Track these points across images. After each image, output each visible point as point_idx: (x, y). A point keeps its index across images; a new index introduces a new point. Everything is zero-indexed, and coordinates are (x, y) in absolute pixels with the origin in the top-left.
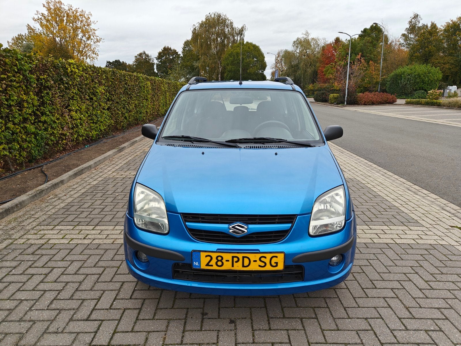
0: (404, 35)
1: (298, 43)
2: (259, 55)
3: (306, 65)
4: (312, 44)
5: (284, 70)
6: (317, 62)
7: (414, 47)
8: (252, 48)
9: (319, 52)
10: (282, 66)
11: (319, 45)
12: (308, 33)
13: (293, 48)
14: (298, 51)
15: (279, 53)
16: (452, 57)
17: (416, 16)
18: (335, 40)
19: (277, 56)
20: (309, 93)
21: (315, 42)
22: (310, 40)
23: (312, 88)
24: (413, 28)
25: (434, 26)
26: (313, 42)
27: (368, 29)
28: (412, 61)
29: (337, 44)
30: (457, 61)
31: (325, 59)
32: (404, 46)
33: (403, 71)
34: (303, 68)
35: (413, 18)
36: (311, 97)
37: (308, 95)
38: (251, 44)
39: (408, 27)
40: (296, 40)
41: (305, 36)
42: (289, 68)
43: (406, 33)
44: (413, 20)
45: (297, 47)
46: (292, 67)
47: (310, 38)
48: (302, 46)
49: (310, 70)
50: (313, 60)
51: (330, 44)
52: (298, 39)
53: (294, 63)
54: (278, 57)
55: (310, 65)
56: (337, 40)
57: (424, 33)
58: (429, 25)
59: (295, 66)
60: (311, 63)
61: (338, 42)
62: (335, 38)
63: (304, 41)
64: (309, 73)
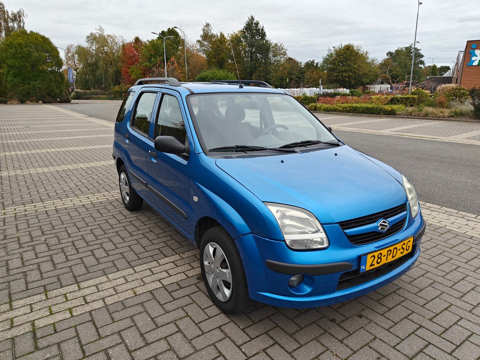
0: (198, 41)
1: (92, 38)
2: (52, 50)
3: (106, 65)
4: (109, 41)
5: (78, 68)
6: (117, 62)
7: (210, 54)
8: (40, 39)
9: (118, 51)
10: (75, 63)
11: (116, 43)
12: (102, 29)
13: (87, 44)
14: (94, 48)
15: (69, 48)
16: (240, 65)
17: (208, 25)
18: (135, 40)
19: (67, 51)
20: (115, 95)
21: (111, 40)
22: (106, 37)
23: (119, 90)
24: (206, 36)
25: (222, 36)
26: (109, 39)
27: (165, 32)
28: (210, 66)
29: (138, 44)
30: (243, 68)
31: (127, 59)
32: (201, 52)
33: (206, 75)
34: (103, 68)
35: (206, 26)
36: (119, 100)
37: (115, 97)
38: (37, 34)
39: (202, 34)
40: (89, 35)
41: (100, 32)
42: (85, 67)
43: (200, 39)
44: (205, 28)
45: (92, 43)
46: (90, 66)
47: (106, 34)
48: (98, 42)
49: (111, 70)
50: (113, 60)
51: (131, 44)
52: (91, 34)
53: (90, 60)
54: (68, 53)
55: (111, 64)
56: (137, 40)
57: (216, 41)
58: (219, 35)
59: (92, 65)
60: (111, 62)
61: (138, 42)
62: (135, 37)
63: (99, 37)
64: (110, 73)
